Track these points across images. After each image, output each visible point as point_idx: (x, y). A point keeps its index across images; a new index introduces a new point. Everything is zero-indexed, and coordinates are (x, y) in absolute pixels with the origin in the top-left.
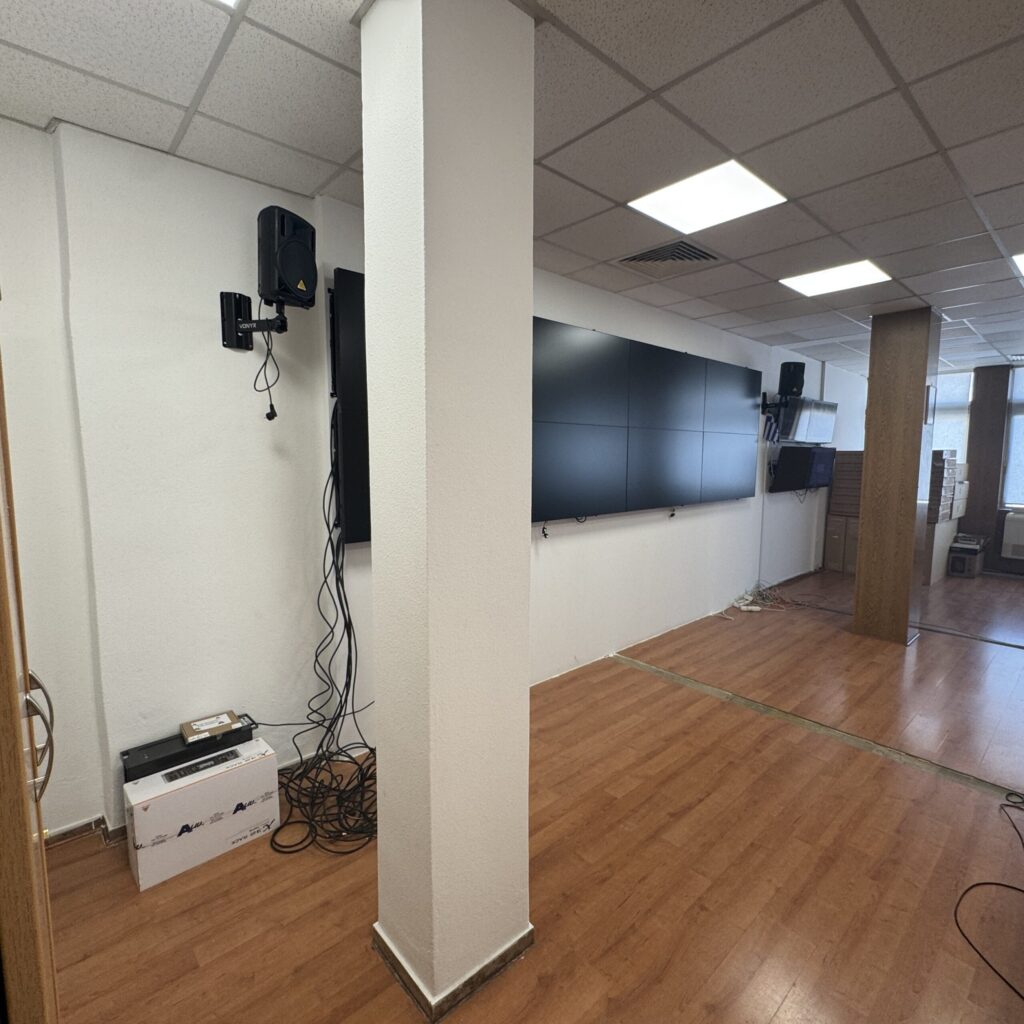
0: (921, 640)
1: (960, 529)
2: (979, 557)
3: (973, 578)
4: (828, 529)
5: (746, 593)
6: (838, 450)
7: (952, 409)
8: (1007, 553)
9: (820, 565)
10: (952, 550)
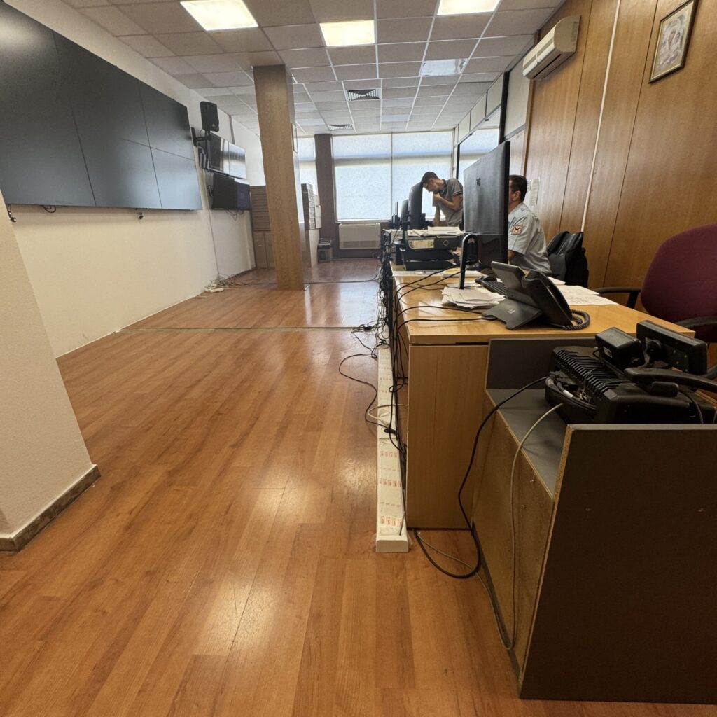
0: (311, 288)
1: (320, 236)
2: (330, 250)
3: (329, 262)
4: (255, 240)
5: (212, 282)
6: (251, 185)
7: (306, 162)
8: (342, 247)
9: (255, 266)
10: (319, 247)
